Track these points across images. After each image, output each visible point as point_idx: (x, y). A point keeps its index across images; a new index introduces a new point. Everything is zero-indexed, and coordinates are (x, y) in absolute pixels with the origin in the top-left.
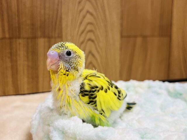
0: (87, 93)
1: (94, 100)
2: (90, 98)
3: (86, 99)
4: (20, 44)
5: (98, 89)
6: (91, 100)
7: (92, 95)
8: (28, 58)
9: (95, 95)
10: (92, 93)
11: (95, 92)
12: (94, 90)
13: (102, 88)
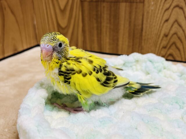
0: (63, 73)
1: (68, 81)
2: (65, 78)
3: (62, 78)
4: (104, 7)
5: (73, 72)
6: (66, 80)
7: (67, 76)
8: (110, 20)
9: (69, 77)
10: (67, 75)
11: (70, 74)
12: (68, 72)
13: (80, 72)
